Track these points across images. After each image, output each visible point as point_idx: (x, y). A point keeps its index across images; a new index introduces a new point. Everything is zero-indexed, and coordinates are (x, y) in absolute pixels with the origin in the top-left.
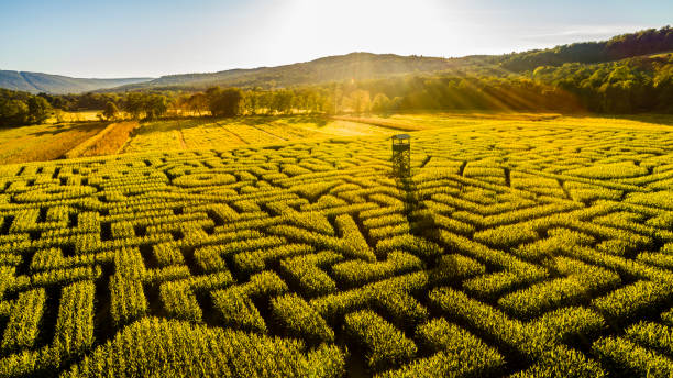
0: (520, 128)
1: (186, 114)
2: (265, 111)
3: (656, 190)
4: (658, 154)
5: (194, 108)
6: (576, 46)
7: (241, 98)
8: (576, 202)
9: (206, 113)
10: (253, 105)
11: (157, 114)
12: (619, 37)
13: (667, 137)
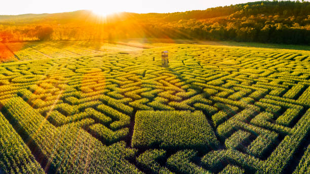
0: (189, 47)
1: (25, 39)
2: (67, 38)
3: (246, 68)
4: (240, 57)
5: (30, 36)
6: (193, 11)
7: (54, 31)
8: (227, 73)
9: (36, 39)
10: (61, 35)
11: (8, 39)
12: (209, 9)
13: (238, 51)
